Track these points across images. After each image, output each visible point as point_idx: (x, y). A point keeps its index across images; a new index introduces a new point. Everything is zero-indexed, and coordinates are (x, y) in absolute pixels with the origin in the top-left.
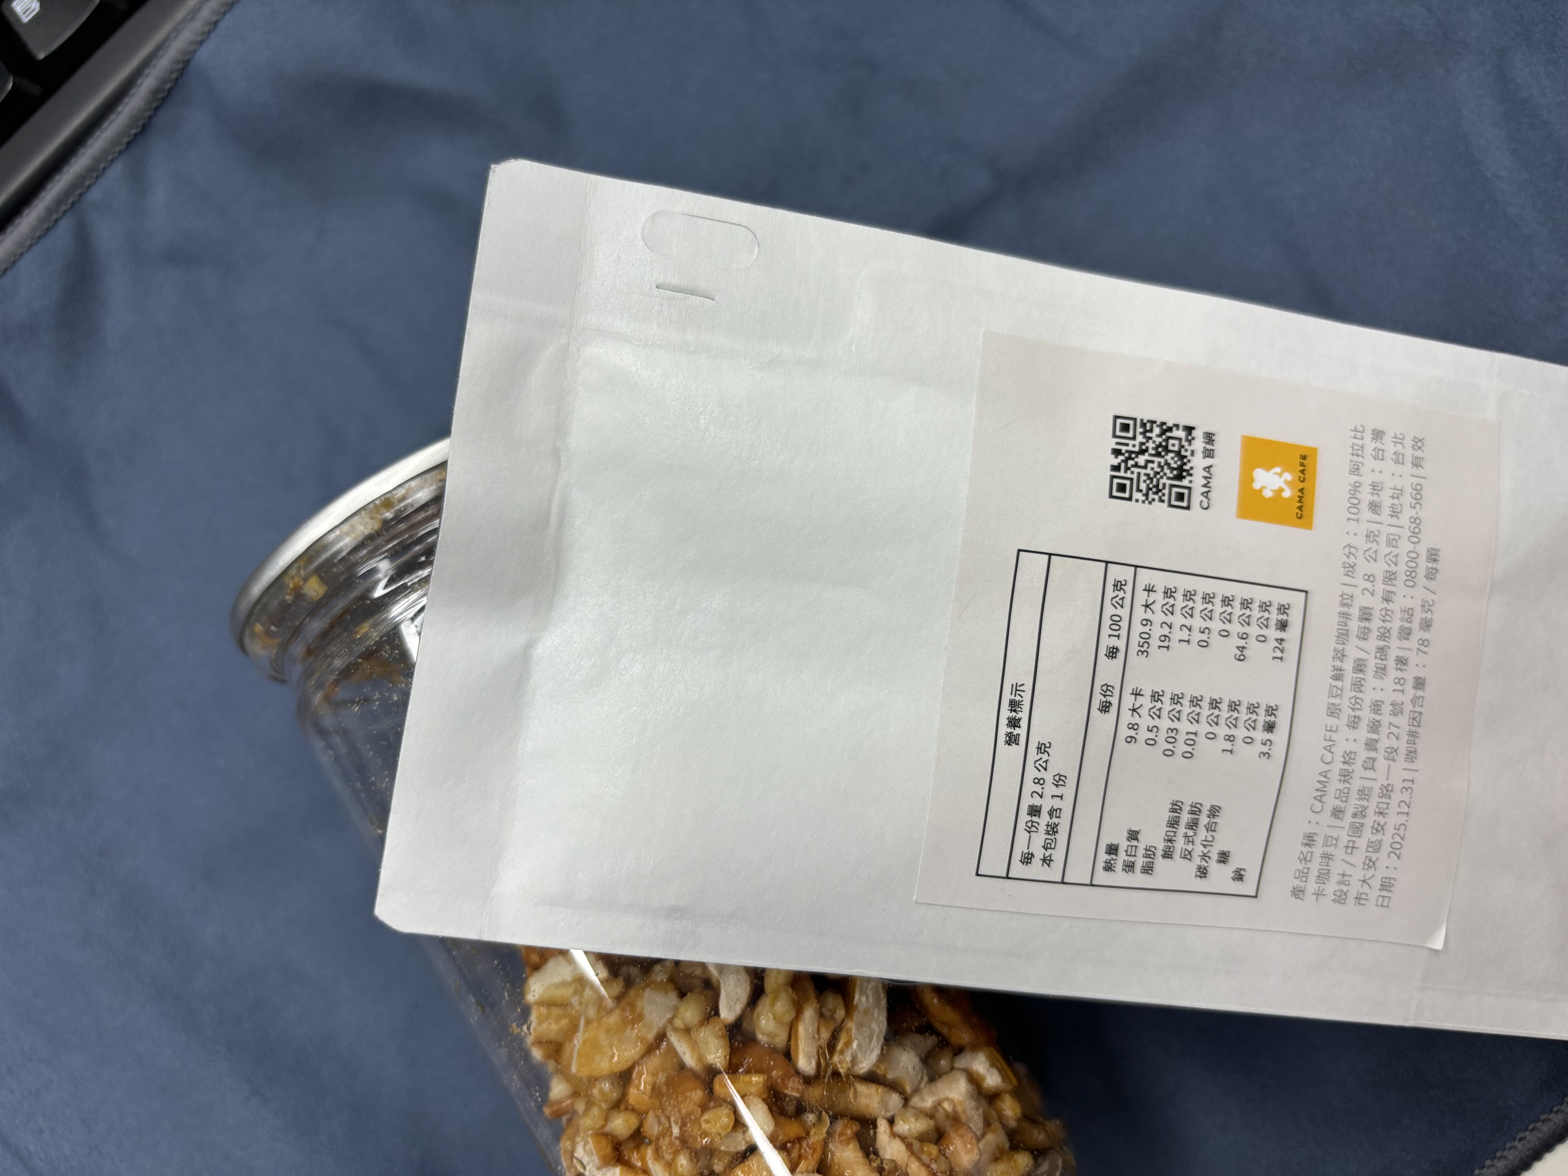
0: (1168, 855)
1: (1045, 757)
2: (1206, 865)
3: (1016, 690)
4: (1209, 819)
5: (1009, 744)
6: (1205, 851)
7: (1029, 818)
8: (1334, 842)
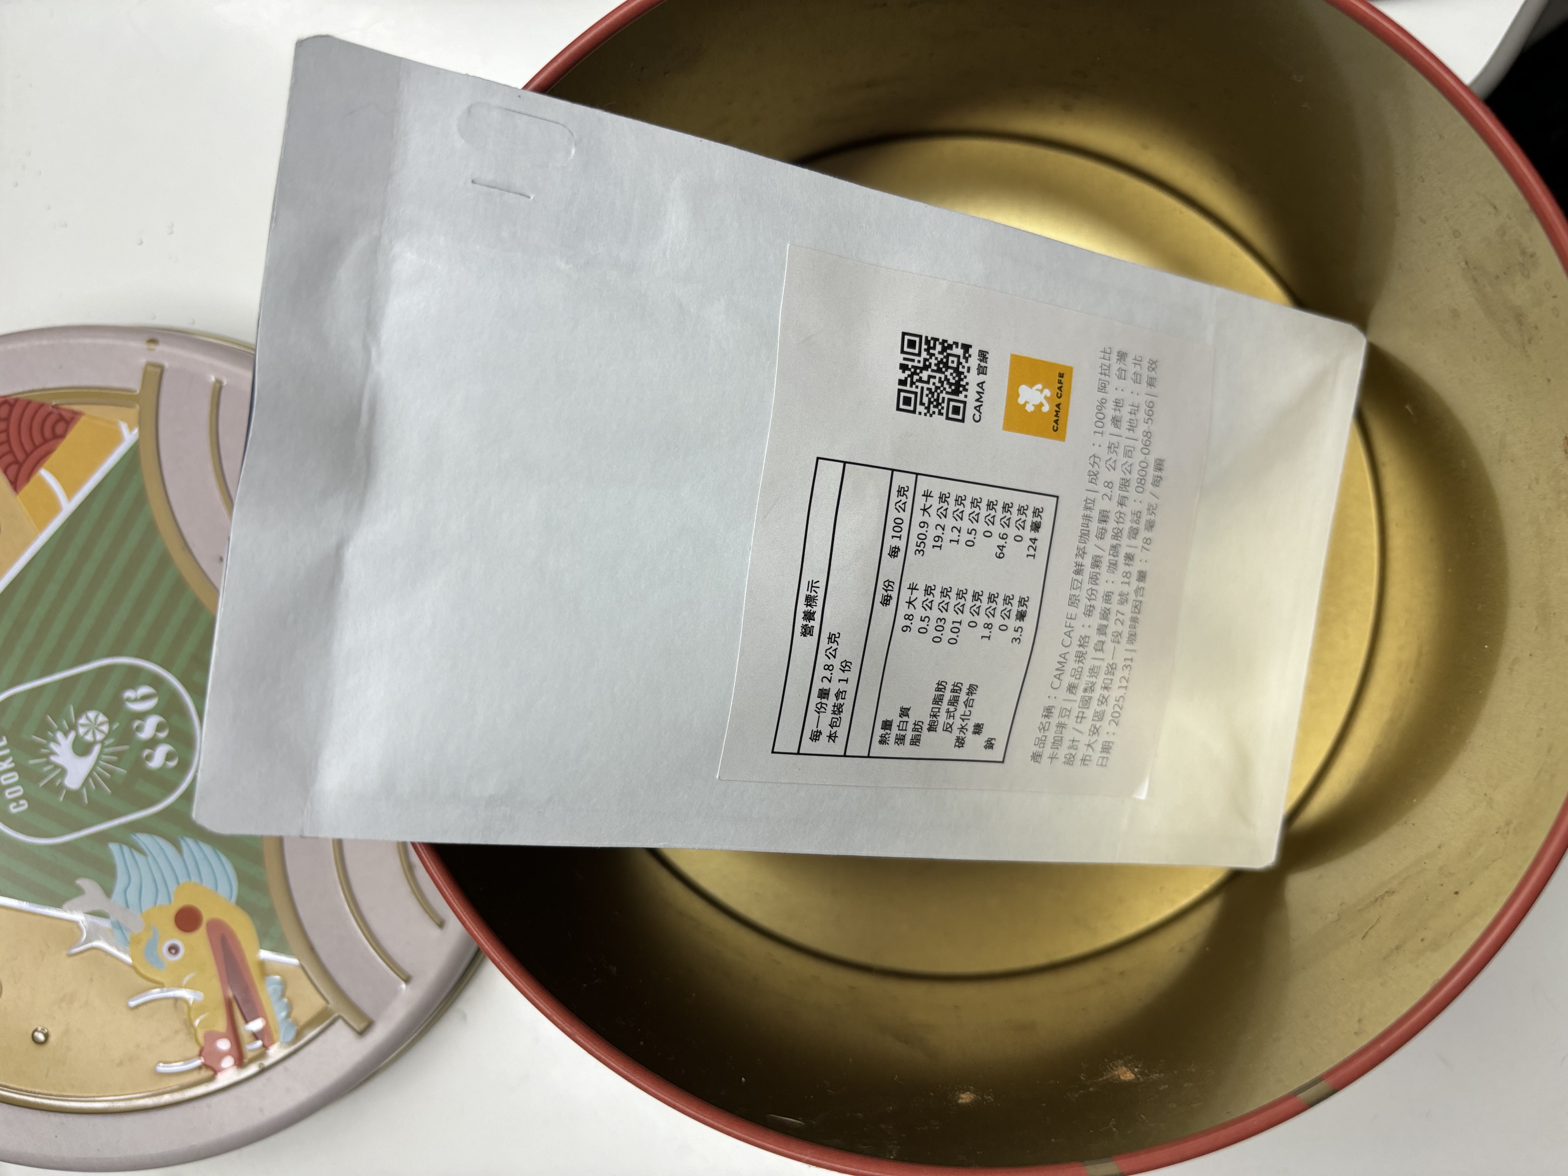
0: (932, 728)
1: (834, 646)
2: (964, 736)
3: (812, 587)
4: (967, 697)
5: (805, 636)
6: (964, 724)
7: (819, 700)
8: (1068, 713)
